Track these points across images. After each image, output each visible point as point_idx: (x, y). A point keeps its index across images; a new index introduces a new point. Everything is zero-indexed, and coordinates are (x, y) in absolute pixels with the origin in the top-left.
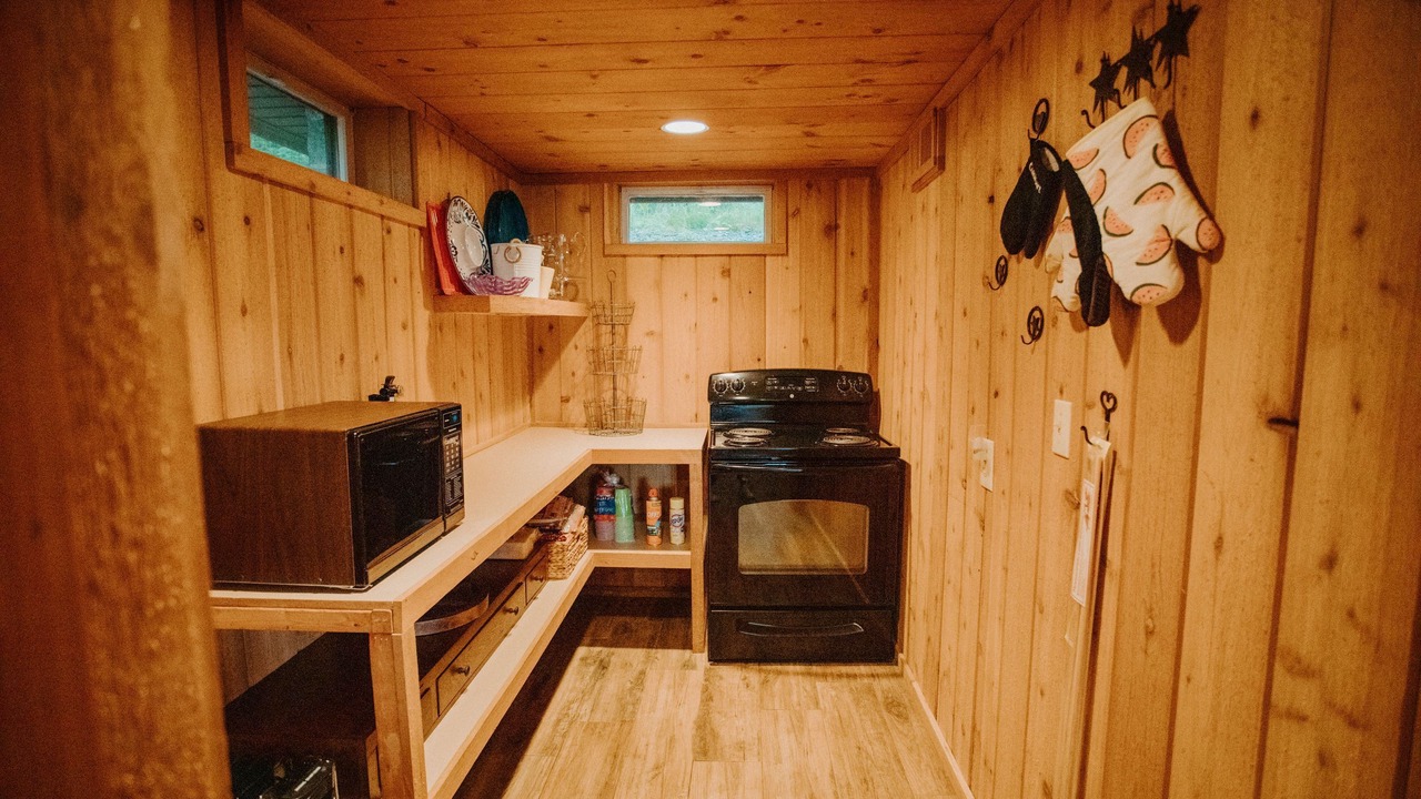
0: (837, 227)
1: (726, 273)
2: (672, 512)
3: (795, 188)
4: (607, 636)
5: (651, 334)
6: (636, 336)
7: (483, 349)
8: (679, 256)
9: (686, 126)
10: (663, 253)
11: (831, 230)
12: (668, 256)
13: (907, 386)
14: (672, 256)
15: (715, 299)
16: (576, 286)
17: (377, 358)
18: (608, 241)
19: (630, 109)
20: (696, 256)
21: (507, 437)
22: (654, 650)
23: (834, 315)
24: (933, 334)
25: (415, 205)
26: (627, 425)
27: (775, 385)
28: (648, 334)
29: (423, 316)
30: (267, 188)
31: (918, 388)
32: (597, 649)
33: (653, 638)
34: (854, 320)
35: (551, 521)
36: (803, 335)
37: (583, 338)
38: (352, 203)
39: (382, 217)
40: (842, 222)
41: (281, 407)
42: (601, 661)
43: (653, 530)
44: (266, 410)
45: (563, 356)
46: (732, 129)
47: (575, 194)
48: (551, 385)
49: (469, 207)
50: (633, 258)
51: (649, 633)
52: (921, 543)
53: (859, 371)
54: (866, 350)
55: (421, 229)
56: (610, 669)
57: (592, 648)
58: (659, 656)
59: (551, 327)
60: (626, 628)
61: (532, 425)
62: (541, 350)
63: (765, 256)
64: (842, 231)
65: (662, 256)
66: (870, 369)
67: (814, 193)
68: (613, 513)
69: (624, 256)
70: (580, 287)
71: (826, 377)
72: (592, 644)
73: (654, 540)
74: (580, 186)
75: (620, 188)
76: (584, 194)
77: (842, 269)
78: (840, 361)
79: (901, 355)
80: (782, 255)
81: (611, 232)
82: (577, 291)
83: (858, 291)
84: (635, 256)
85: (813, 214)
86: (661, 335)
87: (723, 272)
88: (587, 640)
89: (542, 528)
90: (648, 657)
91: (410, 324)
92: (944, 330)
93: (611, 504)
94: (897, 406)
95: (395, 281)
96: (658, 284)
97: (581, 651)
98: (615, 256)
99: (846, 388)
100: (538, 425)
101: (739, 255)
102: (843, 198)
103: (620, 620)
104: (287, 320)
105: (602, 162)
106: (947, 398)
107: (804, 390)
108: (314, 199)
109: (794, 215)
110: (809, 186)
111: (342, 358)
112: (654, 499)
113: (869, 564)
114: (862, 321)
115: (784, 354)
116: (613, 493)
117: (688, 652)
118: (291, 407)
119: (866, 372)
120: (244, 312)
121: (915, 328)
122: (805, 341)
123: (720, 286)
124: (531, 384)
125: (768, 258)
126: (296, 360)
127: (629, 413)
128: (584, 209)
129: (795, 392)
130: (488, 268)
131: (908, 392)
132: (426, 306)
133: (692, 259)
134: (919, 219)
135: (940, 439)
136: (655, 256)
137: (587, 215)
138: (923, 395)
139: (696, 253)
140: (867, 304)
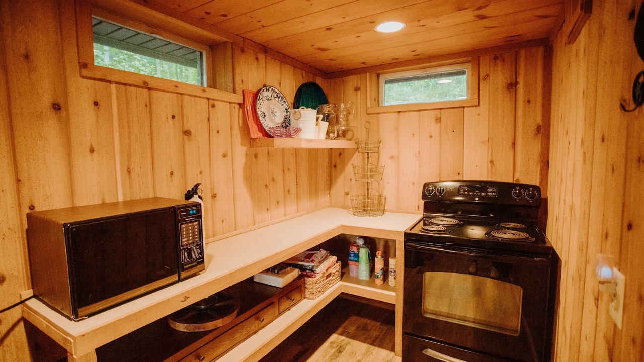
0: (516, 83)
1: (438, 120)
2: (390, 267)
3: (485, 61)
4: (352, 329)
5: (392, 158)
6: (385, 160)
7: (292, 166)
8: (409, 111)
9: (390, 27)
10: (399, 111)
11: (512, 86)
12: (403, 111)
13: (563, 199)
14: (405, 111)
15: (431, 136)
16: (353, 132)
17: (201, 173)
18: (369, 106)
19: (347, 19)
20: (419, 110)
21: (308, 213)
22: (373, 347)
23: (514, 144)
24: (579, 157)
25: (234, 92)
26: (378, 210)
27: (466, 191)
28: (391, 158)
29: (240, 151)
30: (113, 86)
31: (568, 202)
32: (343, 338)
33: (377, 338)
34: (530, 149)
35: (310, 265)
36: (490, 159)
37: (356, 159)
38: (182, 92)
39: (208, 99)
40: (521, 80)
41: (121, 199)
42: (341, 347)
43: (378, 276)
44: (108, 201)
45: (346, 170)
46: (422, 23)
47: (352, 81)
48: (340, 185)
49: (278, 92)
50: (383, 114)
51: (375, 334)
52: (564, 329)
53: (533, 183)
54: (539, 169)
55: (240, 104)
56: (343, 354)
57: (340, 336)
58: (374, 352)
59: (340, 154)
60: (365, 328)
61: (330, 206)
62: (335, 166)
63: (464, 107)
64: (521, 88)
65: (399, 112)
66: (541, 182)
67: (499, 63)
68: (358, 261)
69: (378, 113)
70: (355, 132)
71: (504, 188)
72: (341, 334)
73: (379, 281)
74: (355, 77)
75: (378, 76)
76: (357, 81)
77: (520, 112)
78: (517, 176)
79: (560, 173)
80: (476, 106)
81: (371, 100)
82: (353, 134)
83: (533, 127)
84: (384, 113)
85: (499, 77)
86: (398, 158)
87: (436, 119)
88: (340, 330)
89: (302, 268)
90: (368, 351)
91: (230, 155)
92: (587, 155)
93: (357, 256)
94: (556, 211)
95: (218, 132)
96: (397, 129)
97: (334, 337)
98: (373, 114)
99: (519, 195)
100: (333, 206)
101: (446, 108)
102: (522, 63)
103: (364, 321)
104: (128, 156)
105: (361, 61)
106: (586, 216)
107: (486, 195)
108: (151, 91)
109: (485, 79)
110: (496, 58)
111: (172, 174)
112: (379, 257)
113: (521, 328)
114: (536, 148)
115: (477, 171)
116: (358, 250)
117: (393, 354)
118: (128, 199)
119: (538, 184)
120: (92, 150)
121: (568, 155)
122: (492, 162)
123: (434, 128)
124: (330, 183)
125: (466, 109)
126: (134, 175)
127: (379, 203)
128: (357, 89)
129: (480, 197)
130: (286, 123)
131: (562, 202)
132: (243, 145)
133: (418, 112)
134: (573, 65)
135: (581, 250)
136: (395, 112)
137: (359, 92)
138: (572, 208)
139: (420, 109)
140: (540, 136)
